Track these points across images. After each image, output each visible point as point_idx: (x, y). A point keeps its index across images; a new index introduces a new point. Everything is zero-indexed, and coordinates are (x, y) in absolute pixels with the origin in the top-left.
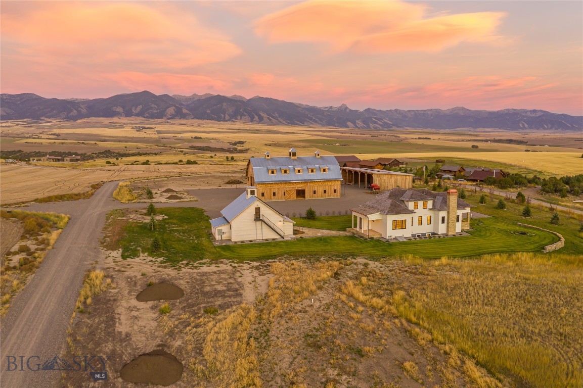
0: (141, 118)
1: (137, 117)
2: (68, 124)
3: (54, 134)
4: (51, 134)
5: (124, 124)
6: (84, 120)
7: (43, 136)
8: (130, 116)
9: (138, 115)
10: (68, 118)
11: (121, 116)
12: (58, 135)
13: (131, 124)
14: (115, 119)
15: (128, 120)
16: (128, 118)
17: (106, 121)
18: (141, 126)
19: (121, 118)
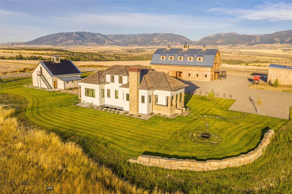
0: (289, 44)
1: (287, 44)
2: (249, 47)
3: (239, 52)
4: (238, 52)
5: (278, 47)
6: (257, 45)
7: (234, 53)
8: (283, 43)
9: (288, 43)
10: (250, 44)
11: (278, 43)
12: (241, 52)
13: (282, 47)
14: (274, 45)
15: (282, 45)
16: (282, 44)
17: (268, 45)
18: (287, 49)
19: (278, 44)
